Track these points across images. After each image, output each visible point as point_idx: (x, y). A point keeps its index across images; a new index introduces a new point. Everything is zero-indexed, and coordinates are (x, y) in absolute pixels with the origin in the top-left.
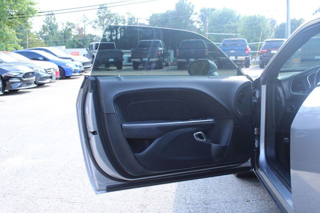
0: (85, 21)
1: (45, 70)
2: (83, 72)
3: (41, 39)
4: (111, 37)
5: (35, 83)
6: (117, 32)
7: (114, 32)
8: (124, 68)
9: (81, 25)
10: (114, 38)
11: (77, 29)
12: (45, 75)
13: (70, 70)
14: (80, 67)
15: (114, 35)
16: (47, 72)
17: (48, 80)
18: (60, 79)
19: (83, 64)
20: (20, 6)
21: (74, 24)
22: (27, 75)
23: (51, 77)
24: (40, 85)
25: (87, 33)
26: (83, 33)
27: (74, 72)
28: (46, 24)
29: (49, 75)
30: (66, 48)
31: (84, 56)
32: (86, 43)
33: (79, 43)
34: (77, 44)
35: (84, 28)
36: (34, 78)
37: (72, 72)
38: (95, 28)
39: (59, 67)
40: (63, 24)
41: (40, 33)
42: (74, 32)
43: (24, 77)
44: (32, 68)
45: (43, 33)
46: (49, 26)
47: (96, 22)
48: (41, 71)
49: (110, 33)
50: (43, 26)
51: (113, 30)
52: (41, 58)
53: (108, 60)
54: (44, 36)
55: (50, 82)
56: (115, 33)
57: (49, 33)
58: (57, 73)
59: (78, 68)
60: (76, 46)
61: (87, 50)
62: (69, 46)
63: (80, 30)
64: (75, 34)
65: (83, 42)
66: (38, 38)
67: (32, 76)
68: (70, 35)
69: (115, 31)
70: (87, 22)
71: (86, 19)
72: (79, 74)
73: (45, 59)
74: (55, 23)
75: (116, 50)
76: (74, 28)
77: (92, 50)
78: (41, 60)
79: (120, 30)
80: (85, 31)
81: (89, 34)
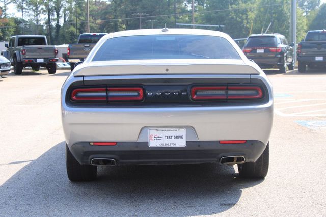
4: (48, 22)
6: (58, 14)
7: (53, 15)
8: (58, 72)
10: (54, 24)
15: (54, 20)
26: (3, 16)
31: (2, 54)
35: (3, 8)
38: (22, 8)
49: (47, 16)
51: (53, 11)
53: (36, 61)
56: (55, 17)
61: (6, 45)
69: (55, 13)
75: (47, 46)
77: (13, 46)
79: (64, 11)
80: (6, 12)
81: (13, 19)
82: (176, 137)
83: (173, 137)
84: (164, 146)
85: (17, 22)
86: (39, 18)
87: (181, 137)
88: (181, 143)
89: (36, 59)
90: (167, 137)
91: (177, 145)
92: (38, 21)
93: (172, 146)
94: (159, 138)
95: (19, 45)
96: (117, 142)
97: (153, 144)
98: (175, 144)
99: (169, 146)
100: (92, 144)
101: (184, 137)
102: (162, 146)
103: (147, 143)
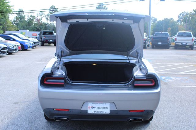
0: (41, 15)
1: (13, 46)
2: (34, 47)
3: (14, 25)
5: (8, 52)
9: (39, 17)
11: (37, 20)
12: (13, 49)
13: (27, 46)
14: (32, 44)
16: (14, 47)
17: (14, 51)
18: (22, 50)
19: (35, 43)
20: (2, 8)
21: (35, 16)
22: (3, 49)
23: (16, 50)
24: (10, 54)
25: (43, 22)
26: (40, 22)
27: (29, 47)
28: (18, 16)
29: (15, 49)
30: (29, 31)
32: (42, 28)
33: (38, 28)
34: (37, 28)
36: (7, 50)
37: (28, 47)
38: (48, 19)
39: (21, 44)
40: (28, 16)
41: (14, 21)
42: (35, 21)
43: (2, 49)
44: (6, 45)
45: (16, 21)
46: (19, 17)
47: (48, 16)
48: (11, 47)
50: (16, 17)
52: (12, 39)
54: (17, 23)
55: (15, 52)
57: (20, 21)
58: (19, 47)
59: (31, 45)
60: (36, 30)
61: (38, 34)
62: (32, 29)
63: (39, 20)
64: (36, 22)
65: (40, 27)
66: (13, 24)
67: (6, 49)
68: (32, 23)
70: (43, 15)
71: (42, 14)
72: (31, 48)
73: (14, 40)
74: (23, 16)
76: (35, 19)
77: (41, 35)
78: (12, 40)
80: (42, 20)
81: (44, 23)
82: (104, 108)
83: (102, 108)
84: (97, 113)
85: (46, 24)
86: (53, 23)
87: (107, 108)
88: (107, 111)
89: (49, 40)
90: (98, 108)
91: (104, 113)
92: (53, 24)
93: (102, 113)
94: (94, 108)
95: (43, 34)
96: (69, 110)
97: (90, 111)
98: (103, 112)
99: (100, 113)
100: (55, 109)
101: (108, 108)
102: (95, 113)
103: (87, 111)
